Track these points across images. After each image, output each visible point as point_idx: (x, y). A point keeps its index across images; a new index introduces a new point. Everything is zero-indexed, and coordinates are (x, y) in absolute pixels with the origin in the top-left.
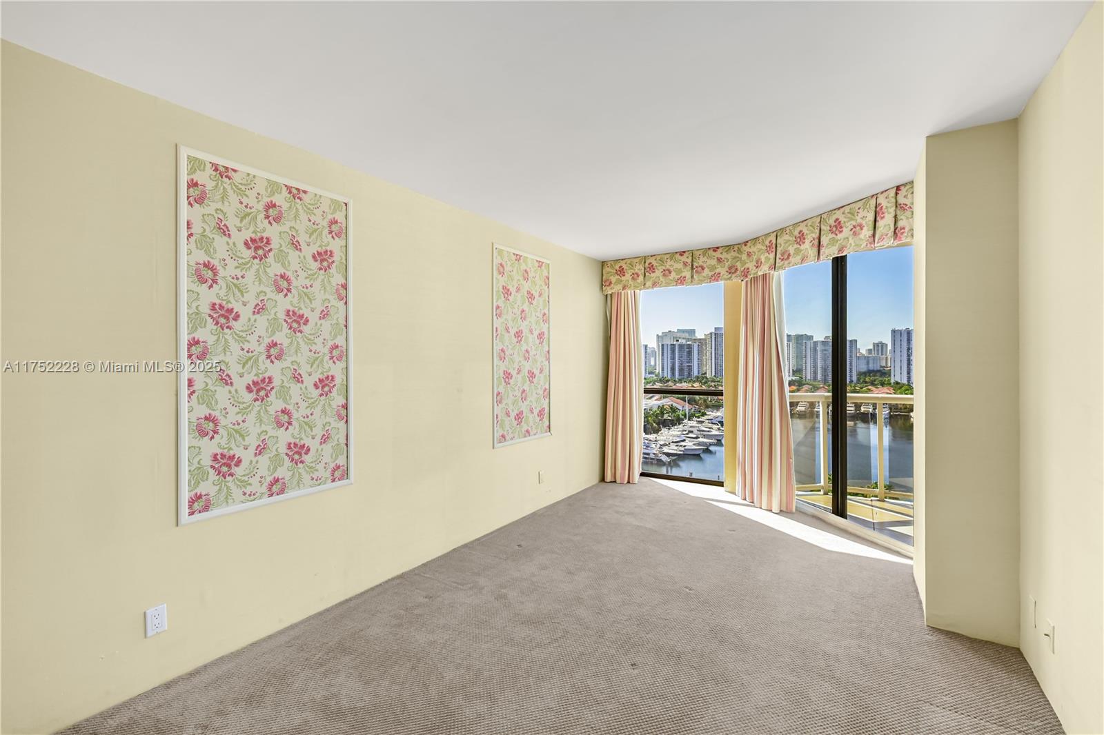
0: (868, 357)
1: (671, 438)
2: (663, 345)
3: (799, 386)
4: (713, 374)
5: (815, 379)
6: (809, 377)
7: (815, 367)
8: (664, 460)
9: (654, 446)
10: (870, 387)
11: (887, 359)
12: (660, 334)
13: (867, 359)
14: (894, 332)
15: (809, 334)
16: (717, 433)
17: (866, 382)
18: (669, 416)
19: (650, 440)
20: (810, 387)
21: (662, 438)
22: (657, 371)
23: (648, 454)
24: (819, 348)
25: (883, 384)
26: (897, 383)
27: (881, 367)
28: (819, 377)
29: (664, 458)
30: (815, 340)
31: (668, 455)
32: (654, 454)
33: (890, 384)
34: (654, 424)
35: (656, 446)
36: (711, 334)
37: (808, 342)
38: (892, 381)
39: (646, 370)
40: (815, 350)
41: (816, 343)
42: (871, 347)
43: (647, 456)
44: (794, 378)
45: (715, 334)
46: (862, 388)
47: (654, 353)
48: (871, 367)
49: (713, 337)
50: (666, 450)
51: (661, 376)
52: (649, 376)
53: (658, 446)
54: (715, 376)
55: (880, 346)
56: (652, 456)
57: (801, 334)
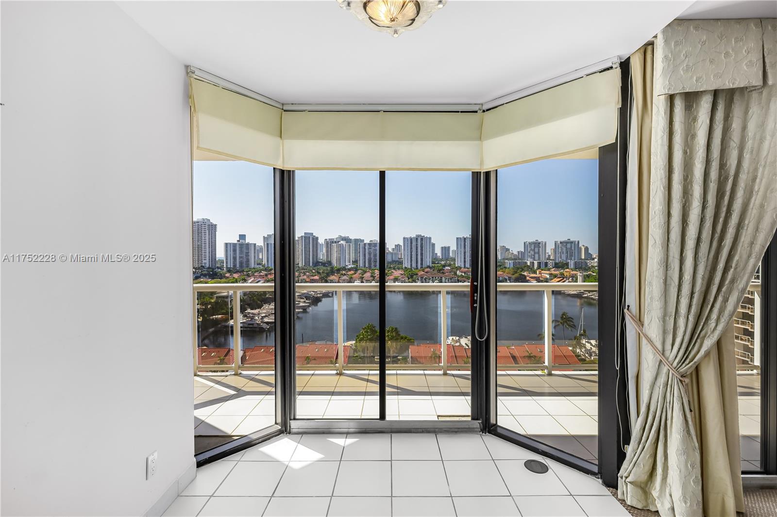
0: (392, 253)
1: (270, 311)
2: (268, 244)
3: (356, 271)
4: (304, 264)
5: (365, 266)
6: (361, 265)
7: (365, 259)
8: (264, 327)
9: (257, 318)
10: (392, 271)
11: (401, 254)
12: (266, 236)
13: (392, 254)
14: (404, 238)
15: (362, 239)
16: (304, 305)
17: (390, 268)
18: (270, 295)
19: (255, 314)
20: (362, 271)
21: (264, 311)
22: (264, 263)
23: (253, 324)
24: (367, 248)
25: (399, 269)
26: (406, 268)
27: (399, 258)
28: (367, 266)
29: (265, 326)
30: (365, 242)
31: (267, 323)
32: (257, 324)
33: (402, 268)
34: (259, 302)
35: (258, 318)
36: (302, 236)
37: (361, 244)
38: (404, 267)
39: (255, 262)
40: (365, 248)
41: (365, 244)
42: (394, 247)
43: (251, 326)
44: (353, 266)
45: (305, 237)
46: (389, 271)
47: (261, 249)
48: (394, 259)
49: (303, 239)
50: (266, 320)
51: (266, 266)
52: (258, 266)
53: (260, 317)
54: (304, 266)
55: (398, 246)
56: (255, 326)
57: (357, 238)
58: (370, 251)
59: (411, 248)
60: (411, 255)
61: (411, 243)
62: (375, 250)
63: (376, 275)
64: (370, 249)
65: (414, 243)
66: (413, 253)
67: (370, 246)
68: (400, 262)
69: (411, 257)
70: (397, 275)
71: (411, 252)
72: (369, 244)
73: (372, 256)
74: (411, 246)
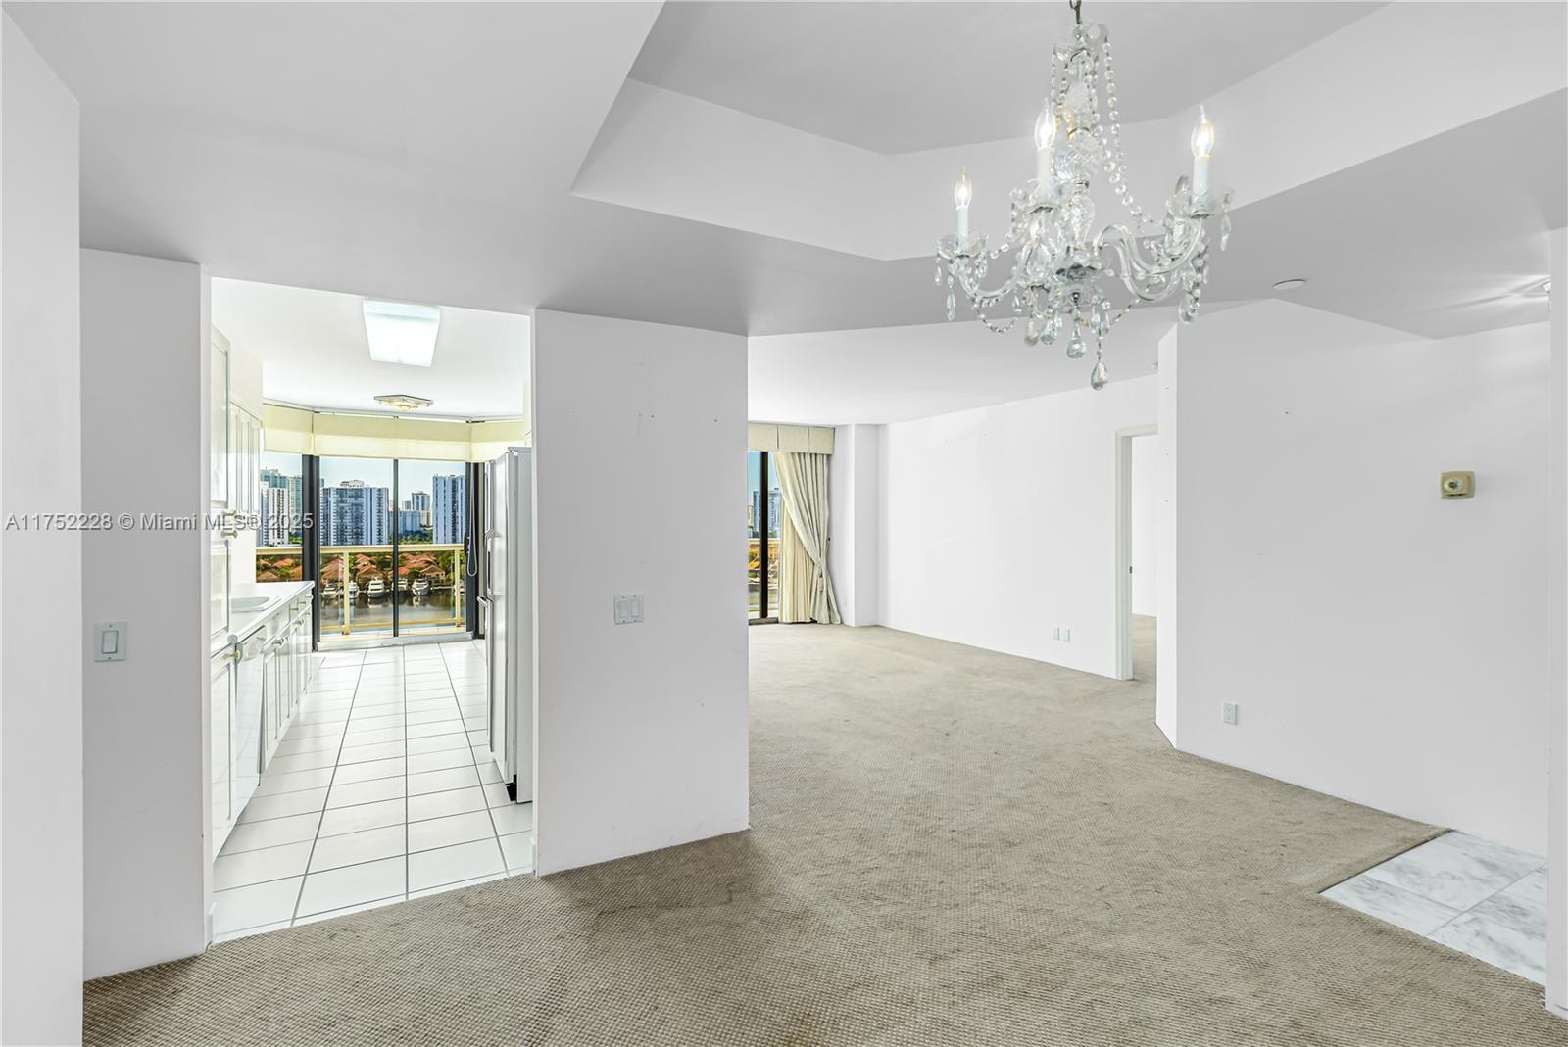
58: (342, 508)
59: (454, 502)
60: (454, 517)
61: (454, 490)
62: (356, 505)
63: (358, 566)
64: (342, 502)
65: (461, 491)
66: (458, 514)
67: (341, 496)
68: (426, 535)
69: (454, 523)
70: (416, 566)
71: (454, 511)
72: (341, 492)
73: (348, 520)
74: (454, 496)
